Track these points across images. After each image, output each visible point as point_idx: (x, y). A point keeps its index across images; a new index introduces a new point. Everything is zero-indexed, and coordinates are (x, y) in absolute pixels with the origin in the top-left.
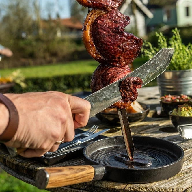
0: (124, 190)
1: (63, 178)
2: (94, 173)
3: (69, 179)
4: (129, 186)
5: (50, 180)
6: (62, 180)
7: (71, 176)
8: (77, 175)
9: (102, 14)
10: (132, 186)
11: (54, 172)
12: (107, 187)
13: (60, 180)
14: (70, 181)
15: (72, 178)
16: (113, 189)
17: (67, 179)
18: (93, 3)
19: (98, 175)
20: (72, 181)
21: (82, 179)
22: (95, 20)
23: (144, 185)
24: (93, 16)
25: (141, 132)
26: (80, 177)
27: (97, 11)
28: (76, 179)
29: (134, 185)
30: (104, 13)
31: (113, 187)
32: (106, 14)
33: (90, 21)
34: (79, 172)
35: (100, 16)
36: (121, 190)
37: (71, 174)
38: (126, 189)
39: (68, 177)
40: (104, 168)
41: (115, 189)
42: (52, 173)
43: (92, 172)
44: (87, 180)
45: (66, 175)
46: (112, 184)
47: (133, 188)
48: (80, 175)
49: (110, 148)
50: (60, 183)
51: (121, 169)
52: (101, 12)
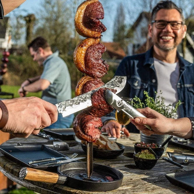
0: (75, 193)
1: (36, 176)
2: (58, 179)
3: (40, 177)
4: (79, 191)
5: (27, 174)
6: (35, 176)
7: (41, 176)
8: (46, 176)
9: (91, 80)
10: (81, 191)
11: (31, 171)
12: (66, 190)
13: (34, 176)
14: (41, 179)
15: (42, 177)
16: (69, 191)
17: (39, 177)
18: (86, 71)
19: (60, 181)
20: (42, 179)
21: (49, 180)
22: (86, 83)
23: (88, 192)
24: (85, 80)
25: (110, 165)
26: (47, 178)
27: (88, 77)
28: (45, 179)
29: (82, 191)
30: (93, 79)
31: (69, 190)
32: (93, 80)
33: (82, 83)
34: (47, 175)
35: (89, 81)
36: (73, 193)
37: (42, 175)
38: (77, 192)
39: (39, 176)
40: (66, 178)
41: (70, 192)
42: (30, 171)
43: (57, 178)
44: (52, 182)
45: (39, 174)
46: (69, 188)
47: (81, 193)
48: (48, 177)
49: (80, 169)
50: (34, 178)
51: (76, 180)
52: (91, 79)
